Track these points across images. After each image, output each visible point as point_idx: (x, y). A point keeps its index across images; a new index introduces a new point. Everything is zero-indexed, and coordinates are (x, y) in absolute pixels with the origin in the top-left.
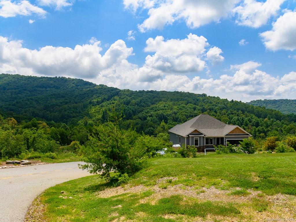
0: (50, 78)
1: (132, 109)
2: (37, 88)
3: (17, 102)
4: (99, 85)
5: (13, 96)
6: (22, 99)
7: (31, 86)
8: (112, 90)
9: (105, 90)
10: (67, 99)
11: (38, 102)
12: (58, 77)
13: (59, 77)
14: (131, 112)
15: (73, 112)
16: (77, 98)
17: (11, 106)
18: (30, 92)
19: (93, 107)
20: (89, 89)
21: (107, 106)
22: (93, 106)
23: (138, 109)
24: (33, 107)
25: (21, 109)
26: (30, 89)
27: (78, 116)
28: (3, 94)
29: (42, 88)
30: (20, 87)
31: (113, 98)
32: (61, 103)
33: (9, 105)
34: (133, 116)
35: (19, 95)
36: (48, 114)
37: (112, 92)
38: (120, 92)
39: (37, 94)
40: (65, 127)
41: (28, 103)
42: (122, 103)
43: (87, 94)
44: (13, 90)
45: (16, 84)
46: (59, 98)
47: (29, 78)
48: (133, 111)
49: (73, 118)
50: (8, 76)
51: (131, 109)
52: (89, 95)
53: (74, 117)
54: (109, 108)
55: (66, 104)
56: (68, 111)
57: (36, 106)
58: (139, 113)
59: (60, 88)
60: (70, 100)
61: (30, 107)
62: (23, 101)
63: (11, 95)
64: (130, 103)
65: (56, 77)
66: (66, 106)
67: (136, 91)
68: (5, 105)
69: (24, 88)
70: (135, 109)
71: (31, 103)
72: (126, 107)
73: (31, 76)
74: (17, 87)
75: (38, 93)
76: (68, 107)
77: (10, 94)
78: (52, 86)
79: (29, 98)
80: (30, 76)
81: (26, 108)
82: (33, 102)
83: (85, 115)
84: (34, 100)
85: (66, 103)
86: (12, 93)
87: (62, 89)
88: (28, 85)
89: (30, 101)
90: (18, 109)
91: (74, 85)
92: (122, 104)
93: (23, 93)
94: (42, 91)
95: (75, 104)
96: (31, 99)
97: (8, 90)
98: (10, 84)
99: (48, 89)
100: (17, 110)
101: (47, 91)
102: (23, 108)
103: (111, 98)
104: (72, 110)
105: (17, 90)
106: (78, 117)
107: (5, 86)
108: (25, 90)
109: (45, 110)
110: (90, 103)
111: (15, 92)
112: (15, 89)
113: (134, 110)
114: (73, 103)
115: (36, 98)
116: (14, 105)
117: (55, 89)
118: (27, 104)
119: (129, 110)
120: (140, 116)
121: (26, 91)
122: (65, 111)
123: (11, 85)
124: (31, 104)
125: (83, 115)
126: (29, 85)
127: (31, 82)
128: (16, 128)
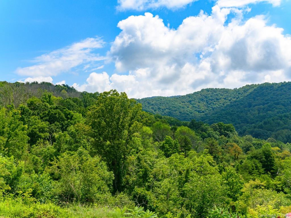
3: (265, 123)
5: (261, 114)
6: (272, 118)
7: (286, 97)
17: (256, 129)
18: (284, 105)
24: (287, 128)
25: (270, 132)
26: (285, 101)
28: (248, 113)
30: (271, 100)
33: (255, 127)
35: (268, 112)
41: (281, 122)
44: (261, 106)
45: (264, 97)
47: (282, 86)
50: (253, 88)
61: (283, 129)
62: (273, 120)
63: (259, 113)
68: (249, 129)
69: (276, 101)
71: (286, 123)
73: (285, 82)
74: (266, 101)
77: (257, 112)
79: (283, 115)
80: (283, 82)
81: (277, 131)
82: (289, 120)
84: (289, 118)
86: (259, 110)
88: (281, 96)
89: (284, 119)
90: (266, 133)
93: (274, 109)
96: (285, 116)
97: (254, 107)
98: (257, 98)
100: (265, 134)
102: (272, 131)
105: (266, 105)
107: (251, 101)
111: (264, 109)
112: (264, 104)
116: (261, 127)
118: (279, 124)
121: (279, 106)
123: (258, 100)
124: (285, 124)
126: (282, 96)
127: (285, 91)
128: (240, 159)
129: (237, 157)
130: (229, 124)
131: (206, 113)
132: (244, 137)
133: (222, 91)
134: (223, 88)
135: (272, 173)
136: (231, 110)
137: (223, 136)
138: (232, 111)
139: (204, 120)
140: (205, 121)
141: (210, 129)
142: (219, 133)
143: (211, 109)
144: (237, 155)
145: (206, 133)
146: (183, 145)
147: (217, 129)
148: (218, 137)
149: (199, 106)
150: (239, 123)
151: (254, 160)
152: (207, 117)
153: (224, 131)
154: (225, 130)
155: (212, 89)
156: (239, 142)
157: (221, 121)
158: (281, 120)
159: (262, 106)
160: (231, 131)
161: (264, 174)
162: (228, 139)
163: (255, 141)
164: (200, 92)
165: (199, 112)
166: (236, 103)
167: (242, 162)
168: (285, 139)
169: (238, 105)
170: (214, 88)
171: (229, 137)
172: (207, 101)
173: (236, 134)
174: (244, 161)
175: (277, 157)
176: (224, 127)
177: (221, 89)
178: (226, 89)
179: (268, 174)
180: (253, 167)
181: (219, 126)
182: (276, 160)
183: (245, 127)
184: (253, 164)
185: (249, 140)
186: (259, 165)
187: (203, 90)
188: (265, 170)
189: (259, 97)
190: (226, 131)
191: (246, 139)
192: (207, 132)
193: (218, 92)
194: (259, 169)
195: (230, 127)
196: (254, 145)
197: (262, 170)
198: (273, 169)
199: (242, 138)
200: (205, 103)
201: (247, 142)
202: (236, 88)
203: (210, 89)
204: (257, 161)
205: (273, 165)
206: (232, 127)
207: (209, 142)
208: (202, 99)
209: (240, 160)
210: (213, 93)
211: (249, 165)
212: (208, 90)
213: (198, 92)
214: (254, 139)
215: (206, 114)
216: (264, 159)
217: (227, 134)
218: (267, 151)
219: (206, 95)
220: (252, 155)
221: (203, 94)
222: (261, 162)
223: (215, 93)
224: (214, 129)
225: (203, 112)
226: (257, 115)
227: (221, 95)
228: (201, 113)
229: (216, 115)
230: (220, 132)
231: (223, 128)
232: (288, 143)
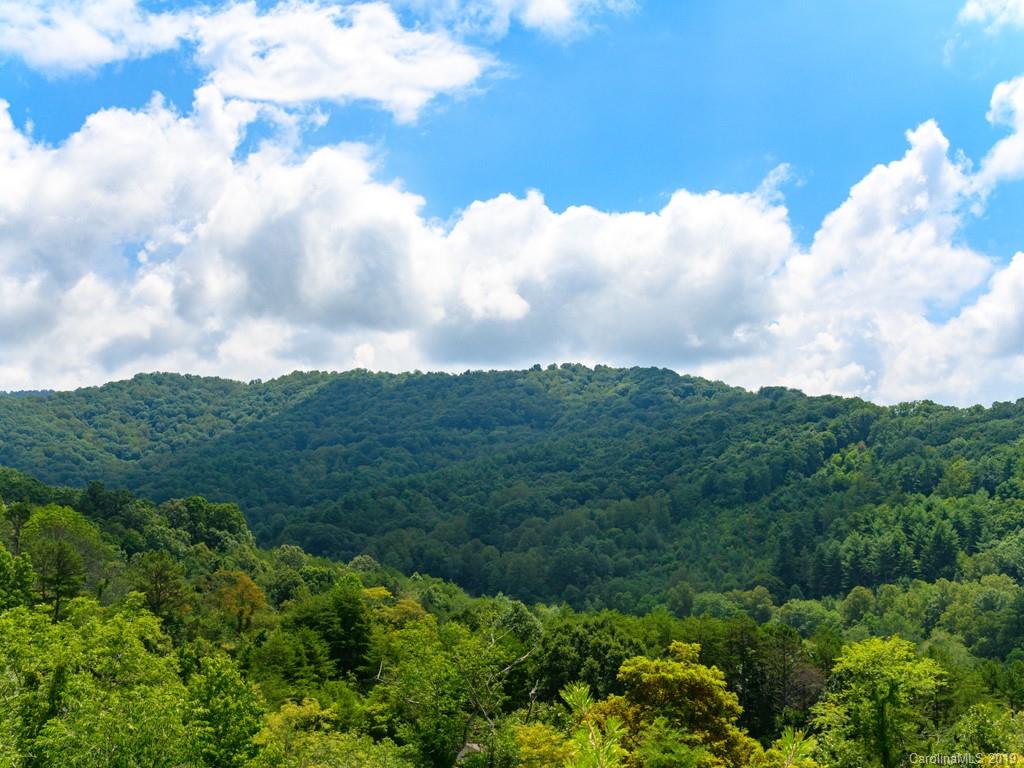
0: (510, 375)
1: (952, 514)
2: (443, 432)
3: (348, 506)
4: (755, 390)
5: (337, 474)
6: (371, 489)
7: (419, 420)
8: (832, 413)
9: (790, 416)
10: (584, 478)
11: (445, 499)
12: (544, 368)
13: (552, 367)
14: (950, 531)
15: (618, 542)
16: (641, 468)
17: (318, 526)
18: (411, 449)
19: (726, 512)
20: (700, 418)
21: (804, 503)
22: (722, 505)
23: (995, 512)
24: (417, 525)
25: (362, 535)
26: (414, 436)
27: (641, 568)
28: (295, 468)
29: (471, 428)
30: (370, 430)
31: (837, 457)
32: (556, 499)
33: (313, 519)
34: (961, 554)
35: (360, 468)
36: (488, 559)
37: (832, 423)
38: (877, 418)
39: (445, 460)
40: (520, 619)
41: (399, 505)
42: (891, 481)
43: (694, 443)
44: (339, 445)
45: (350, 417)
46: (546, 475)
47: (407, 384)
48: (958, 525)
49: (616, 575)
50: (316, 383)
51: (945, 516)
52: (700, 446)
53: (620, 572)
54: (817, 516)
55: (582, 503)
56: (587, 539)
57: (435, 519)
58: (1000, 535)
59: (555, 420)
60: (606, 480)
61: (404, 527)
62: (374, 496)
63: (329, 472)
64: (944, 482)
65: (537, 367)
66: (581, 513)
67: (978, 408)
68: (294, 522)
69: (387, 435)
70: (976, 515)
71: (413, 507)
72: (919, 501)
73: (418, 373)
74: (355, 430)
75: (453, 457)
76: (592, 516)
77: (322, 466)
78: (515, 417)
79: (406, 480)
80: (412, 372)
81: (384, 532)
82: (423, 498)
83: (679, 557)
84: (425, 490)
85: (582, 498)
86: (330, 462)
87: (563, 426)
88: (404, 416)
89: (407, 496)
90: (350, 539)
91: (624, 399)
92: (894, 488)
93: (380, 459)
94: (467, 443)
95: (626, 501)
96: (413, 485)
97: (315, 447)
98: (326, 419)
99: (496, 432)
100: (346, 541)
101: (492, 441)
102: (370, 534)
103: (828, 456)
104: (611, 535)
105: (354, 446)
106: (643, 572)
107: (304, 429)
108: (391, 443)
109: (477, 540)
110: (710, 490)
111: (346, 458)
112: (347, 441)
113: (967, 521)
114: (619, 498)
115: (437, 477)
116: (333, 518)
117: (532, 427)
118: (391, 510)
119: (932, 522)
120: (1006, 556)
121: (393, 449)
122: (576, 539)
123: (328, 425)
124: (412, 511)
125: (670, 559)
126: (408, 417)
127: (417, 403)
128: (258, 626)
129: (248, 620)
130: (225, 505)
131: (144, 459)
132: (277, 552)
133: (209, 385)
134: (214, 376)
135: (361, 676)
136: (237, 454)
137: (201, 545)
138: (239, 459)
139: (138, 485)
140: (142, 488)
141: (156, 518)
142: (187, 535)
143: (164, 446)
144: (246, 613)
145: (141, 532)
146: (50, 576)
147: (184, 519)
148: (182, 548)
149: (120, 434)
150: (262, 503)
151: (305, 630)
152: (148, 475)
153: (208, 528)
154: (211, 523)
155: (174, 377)
156: (258, 567)
157: (197, 493)
158: (398, 496)
159: (341, 449)
160: (232, 529)
161: (336, 678)
162: (218, 558)
163: (311, 564)
164: (130, 383)
165: (119, 455)
166: (256, 432)
167: (265, 640)
168: (409, 560)
169: (261, 438)
170: (182, 374)
171: (223, 549)
172: (151, 418)
173: (247, 539)
174: (271, 635)
175: (380, 621)
176: (207, 513)
177: (207, 380)
178: (225, 381)
179: (346, 678)
180: (298, 654)
181: (191, 510)
182: (377, 630)
183: (280, 516)
184: (302, 647)
185: (291, 561)
186: (321, 648)
187: (139, 378)
188: (338, 665)
189: (332, 417)
190: (212, 530)
191: (282, 559)
192: (146, 528)
193: (195, 390)
194: (318, 664)
195: (228, 515)
196: (307, 577)
197: (328, 666)
198: (365, 663)
199: (266, 554)
200: (143, 426)
201: (284, 567)
202: (260, 381)
203: (165, 374)
204: (313, 635)
205: (364, 650)
206: (235, 515)
207: (151, 565)
208: (136, 412)
209: (256, 633)
210: (174, 392)
211: (287, 649)
212: (158, 379)
213: (121, 382)
214: (306, 558)
215: (144, 466)
216: (336, 627)
217: (219, 539)
218: (349, 601)
219: (153, 395)
220: (300, 612)
221: (139, 390)
222: (327, 637)
223: (184, 393)
224: (171, 519)
225: (136, 457)
226: (323, 478)
227: (204, 400)
228: (127, 459)
229: (183, 470)
230: (191, 530)
231: (204, 515)
232: (416, 575)
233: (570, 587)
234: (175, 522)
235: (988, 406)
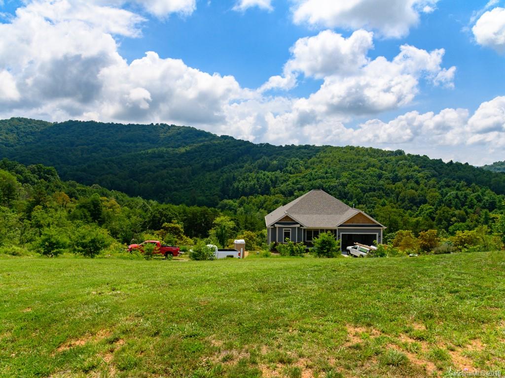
0: (143, 126)
1: (270, 177)
2: (121, 143)
3: (89, 167)
4: (220, 136)
5: (85, 156)
6: (97, 161)
7: (113, 139)
8: (240, 145)
9: (228, 145)
10: (166, 161)
11: (121, 165)
12: (154, 124)
13: (157, 124)
14: (269, 182)
15: (175, 181)
16: (183, 159)
17: (79, 173)
18: (110, 148)
19: (208, 173)
20: (202, 144)
21: (231, 171)
22: (207, 171)
23: (281, 177)
24: (112, 174)
25: (94, 176)
26: (111, 144)
27: (182, 189)
28: (70, 153)
29: (130, 142)
30: (96, 141)
31: (241, 158)
32: (157, 167)
33: (77, 170)
34: (272, 188)
35: (93, 154)
36: (135, 185)
37: (240, 148)
38: (253, 147)
39: (121, 153)
40: (145, 206)
41: (106, 167)
42: (255, 166)
43: (200, 151)
45: (89, 137)
46: (154, 159)
47: (109, 127)
48: (271, 180)
49: (174, 191)
50: (77, 124)
51: (268, 177)
52: (202, 153)
53: (176, 190)
54: (234, 175)
55: (165, 168)
56: (166, 180)
57: (118, 172)
58: (282, 183)
59: (157, 141)
60: (172, 162)
61: (107, 174)
62: (98, 163)
63: (82, 155)
64: (269, 167)
65: (152, 124)
66: (165, 171)
67: (281, 146)
68: (70, 171)
69: (102, 143)
70: (276, 177)
72: (262, 173)
73: (112, 123)
74: (91, 141)
75: (124, 152)
76: (168, 173)
77: (79, 153)
78: (144, 140)
79: (108, 158)
80: (111, 123)
81: (101, 176)
82: (114, 165)
83: (193, 186)
84: (115, 162)
85: (165, 167)
86: (82, 151)
87: (160, 143)
88: (107, 137)
89: (109, 164)
91: (179, 136)
92: (256, 168)
93: (100, 151)
94: (129, 148)
95: (178, 169)
96: (111, 161)
97: (77, 146)
98: (81, 137)
99: (138, 144)
101: (137, 147)
102: (97, 176)
103: (239, 157)
104: (173, 179)
105: (90, 146)
106: (183, 190)
107: (73, 140)
108: (103, 146)
109: (131, 179)
110: (204, 166)
111: (88, 150)
112: (88, 144)
113: (274, 179)
114: (176, 167)
115: (119, 158)
116: (84, 170)
117: (150, 143)
118: (103, 168)
119: (265, 179)
120: (282, 189)
121: (104, 148)
122: (163, 180)
123: (81, 139)
124: (110, 169)
125: (191, 187)
126: (109, 138)
127: (112, 133)
128: (68, 208)
129: (65, 206)
130: (50, 167)
131: (15, 147)
132: (68, 182)
133: (39, 123)
134: (40, 120)
135: (99, 221)
136: (49, 147)
137: (42, 180)
138: (51, 149)
139: (14, 156)
140: (15, 158)
141: (26, 171)
142: (37, 176)
143: (23, 143)
144: (65, 204)
145: (22, 175)
146: (6, 193)
147: (36, 171)
148: (36, 181)
149: (6, 138)
150: (59, 164)
151: (83, 209)
152: (18, 153)
153: (44, 174)
154: (45, 173)
155: (26, 119)
156: (62, 187)
157: (40, 163)
158: (106, 164)
159: (86, 147)
160: (52, 175)
161: (92, 222)
162: (48, 184)
163: (79, 187)
164: (9, 120)
165: (6, 145)
166: (56, 140)
167: (71, 211)
168: (110, 185)
169: (57, 142)
170: (29, 118)
171: (49, 181)
172: (17, 133)
173: (57, 178)
174: (73, 210)
175: (105, 206)
176: (44, 169)
177: (38, 121)
178: (44, 122)
179: (95, 222)
180: (81, 216)
181: (38, 168)
182: (104, 209)
183: (65, 168)
184: (82, 214)
185: (73, 186)
186: (88, 214)
187: (13, 119)
188: (93, 219)
189: (83, 136)
190: (46, 175)
191: (69, 185)
193: (34, 124)
194: (87, 218)
195: (51, 170)
196: (78, 191)
197: (90, 219)
198: (100, 218)
199: (64, 183)
200: (14, 136)
201: (70, 187)
202: (57, 122)
203: (22, 118)
204: (85, 210)
205: (100, 214)
206: (53, 170)
207: (38, 191)
208: (12, 131)
209: (68, 209)
210: (26, 124)
211: (78, 214)
212: (20, 120)
213: (6, 120)
214: (78, 184)
215: (15, 150)
216: (92, 208)
217: (48, 178)
218: (95, 201)
219: (18, 125)
220: (81, 204)
221: (12, 123)
222: (89, 211)
223: (29, 125)
224: (32, 171)
225: (12, 146)
226: (80, 156)
227: (37, 128)
228: (9, 147)
229: (30, 152)
230: (38, 175)
231: (43, 170)
232: (113, 190)
233: (160, 194)
234: (33, 172)
235: (284, 146)
